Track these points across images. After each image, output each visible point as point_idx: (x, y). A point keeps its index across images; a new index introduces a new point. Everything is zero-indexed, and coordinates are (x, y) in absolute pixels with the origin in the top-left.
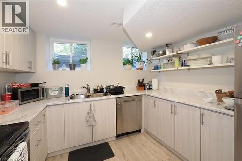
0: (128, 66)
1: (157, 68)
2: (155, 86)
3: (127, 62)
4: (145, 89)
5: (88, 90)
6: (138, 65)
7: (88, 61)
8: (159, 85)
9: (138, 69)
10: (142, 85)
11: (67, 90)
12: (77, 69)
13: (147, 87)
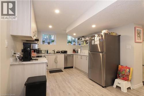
0: (69, 44)
1: (80, 45)
2: (79, 52)
3: (69, 42)
4: (75, 53)
5: (55, 52)
6: (73, 43)
7: (54, 41)
8: (81, 51)
9: (74, 45)
10: (74, 51)
11: (47, 51)
12: (50, 44)
13: (76, 52)
